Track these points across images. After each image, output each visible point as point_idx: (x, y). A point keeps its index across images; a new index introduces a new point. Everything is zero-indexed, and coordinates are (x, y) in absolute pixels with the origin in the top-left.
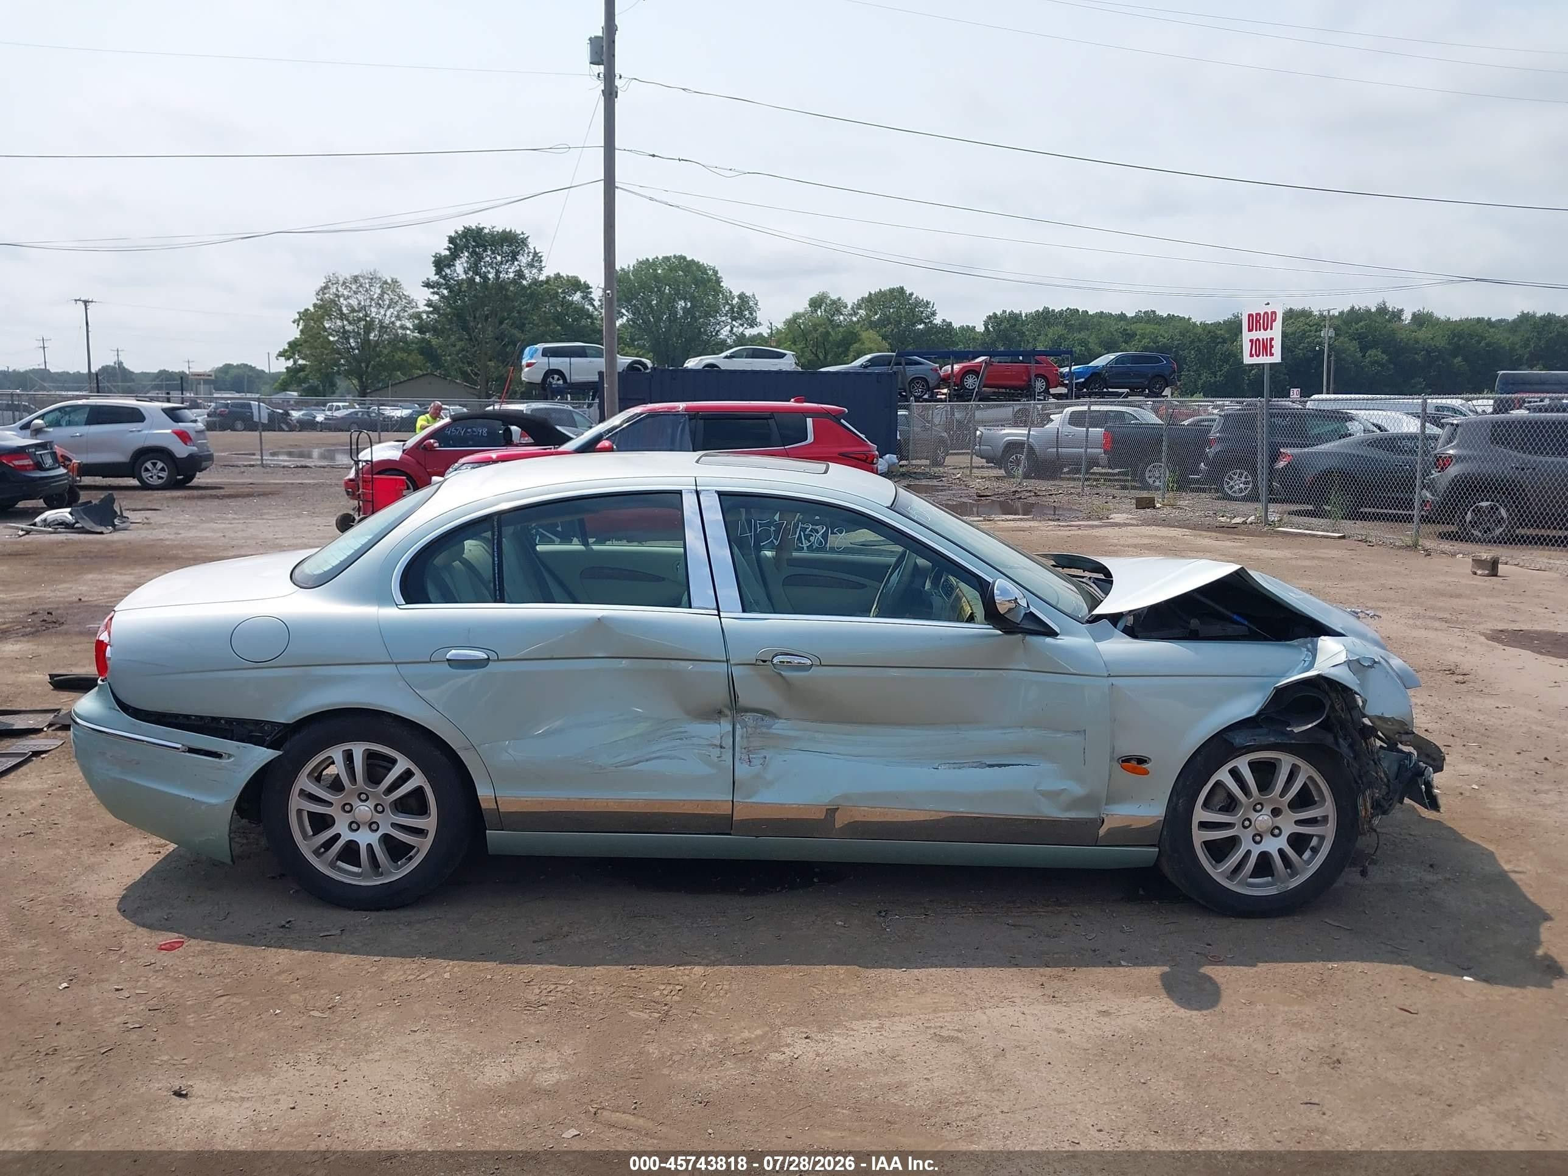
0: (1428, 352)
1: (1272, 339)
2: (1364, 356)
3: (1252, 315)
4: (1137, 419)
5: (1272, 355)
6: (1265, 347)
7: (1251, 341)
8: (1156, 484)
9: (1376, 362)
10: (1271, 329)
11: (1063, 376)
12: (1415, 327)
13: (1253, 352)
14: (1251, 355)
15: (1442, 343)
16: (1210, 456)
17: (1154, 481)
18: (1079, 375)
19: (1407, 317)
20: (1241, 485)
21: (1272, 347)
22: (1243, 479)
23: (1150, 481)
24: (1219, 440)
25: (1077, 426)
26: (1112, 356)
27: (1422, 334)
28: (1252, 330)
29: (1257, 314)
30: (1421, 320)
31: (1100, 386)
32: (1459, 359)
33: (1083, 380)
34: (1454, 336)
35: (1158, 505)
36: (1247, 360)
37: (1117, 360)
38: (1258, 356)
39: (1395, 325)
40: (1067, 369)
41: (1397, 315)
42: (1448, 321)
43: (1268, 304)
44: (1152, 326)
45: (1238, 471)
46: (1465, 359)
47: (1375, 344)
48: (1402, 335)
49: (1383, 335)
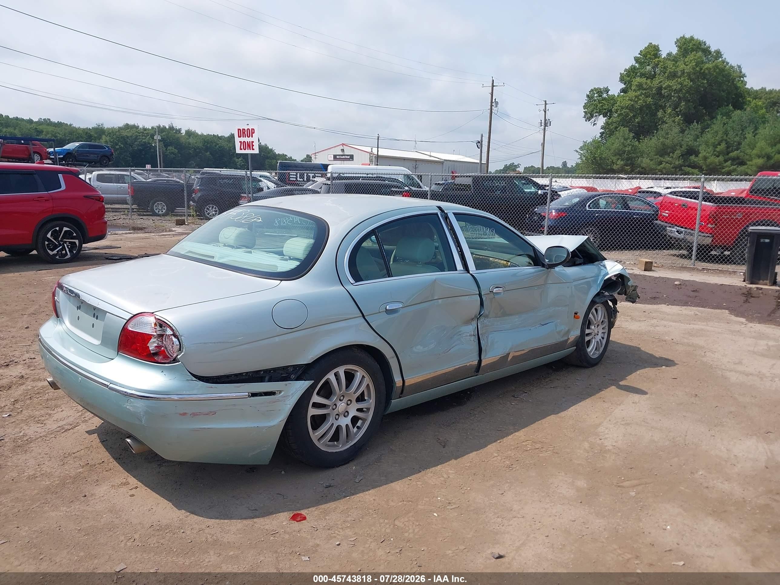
0: (195, 150)
1: (253, 142)
2: (166, 150)
3: (240, 130)
4: (136, 179)
5: (253, 149)
6: (249, 146)
7: (241, 142)
8: (160, 213)
9: (173, 153)
10: (252, 137)
11: (49, 153)
12: (187, 137)
13: (242, 147)
14: (241, 149)
15: (201, 145)
16: (196, 199)
17: (159, 212)
18: (60, 153)
19: (183, 132)
20: (213, 213)
21: (253, 146)
22: (214, 209)
23: (157, 211)
24: (200, 190)
25: (103, 182)
26: (77, 144)
27: (191, 140)
28: (241, 137)
29: (243, 129)
30: (189, 133)
31: (72, 160)
32: (208, 153)
33: (62, 156)
34: (205, 142)
35: (186, 223)
36: (238, 151)
37: (79, 147)
38: (245, 149)
39: (179, 135)
40: (51, 150)
41: (179, 131)
42: (202, 135)
43: (248, 125)
44: (52, 128)
45: (211, 205)
46: (211, 154)
47: (171, 144)
48: (183, 140)
49: (174, 140)
